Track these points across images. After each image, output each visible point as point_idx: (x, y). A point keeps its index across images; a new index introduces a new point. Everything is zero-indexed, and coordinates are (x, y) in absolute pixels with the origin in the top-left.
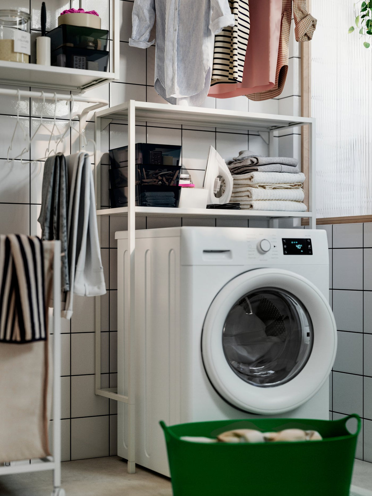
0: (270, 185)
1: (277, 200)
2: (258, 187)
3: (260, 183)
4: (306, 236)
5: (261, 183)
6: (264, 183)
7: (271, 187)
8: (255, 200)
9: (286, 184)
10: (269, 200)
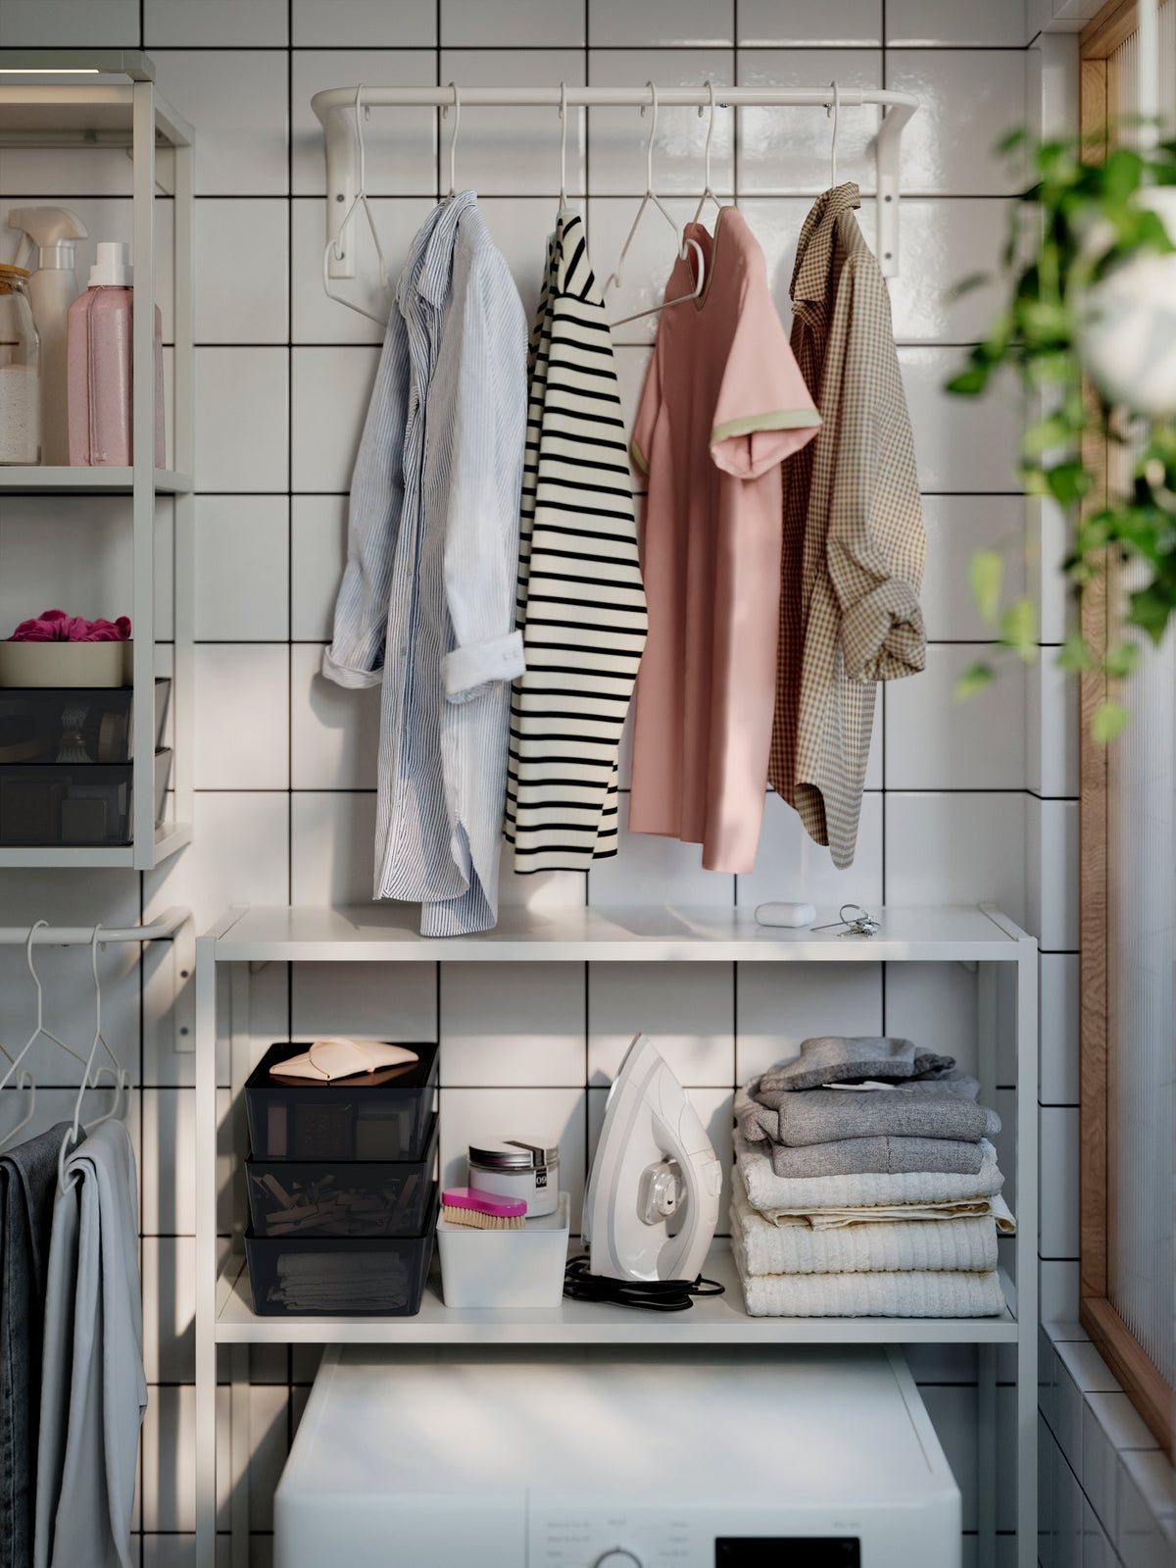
0: (832, 1211)
1: (865, 1272)
2: (776, 1221)
3: (784, 1208)
4: (836, 1524)
5: (790, 1208)
6: (804, 1208)
7: (842, 1222)
8: (763, 1276)
9: (911, 1204)
10: (828, 1272)
